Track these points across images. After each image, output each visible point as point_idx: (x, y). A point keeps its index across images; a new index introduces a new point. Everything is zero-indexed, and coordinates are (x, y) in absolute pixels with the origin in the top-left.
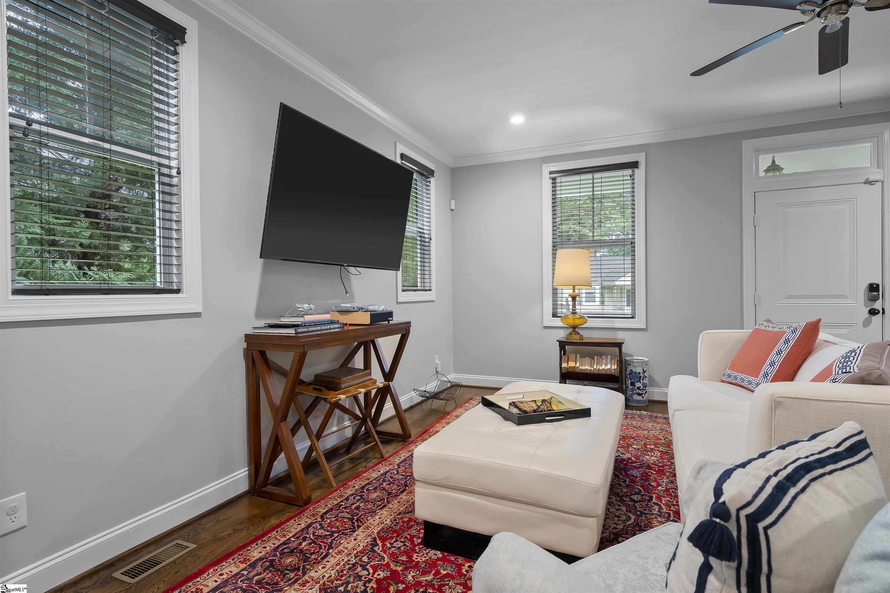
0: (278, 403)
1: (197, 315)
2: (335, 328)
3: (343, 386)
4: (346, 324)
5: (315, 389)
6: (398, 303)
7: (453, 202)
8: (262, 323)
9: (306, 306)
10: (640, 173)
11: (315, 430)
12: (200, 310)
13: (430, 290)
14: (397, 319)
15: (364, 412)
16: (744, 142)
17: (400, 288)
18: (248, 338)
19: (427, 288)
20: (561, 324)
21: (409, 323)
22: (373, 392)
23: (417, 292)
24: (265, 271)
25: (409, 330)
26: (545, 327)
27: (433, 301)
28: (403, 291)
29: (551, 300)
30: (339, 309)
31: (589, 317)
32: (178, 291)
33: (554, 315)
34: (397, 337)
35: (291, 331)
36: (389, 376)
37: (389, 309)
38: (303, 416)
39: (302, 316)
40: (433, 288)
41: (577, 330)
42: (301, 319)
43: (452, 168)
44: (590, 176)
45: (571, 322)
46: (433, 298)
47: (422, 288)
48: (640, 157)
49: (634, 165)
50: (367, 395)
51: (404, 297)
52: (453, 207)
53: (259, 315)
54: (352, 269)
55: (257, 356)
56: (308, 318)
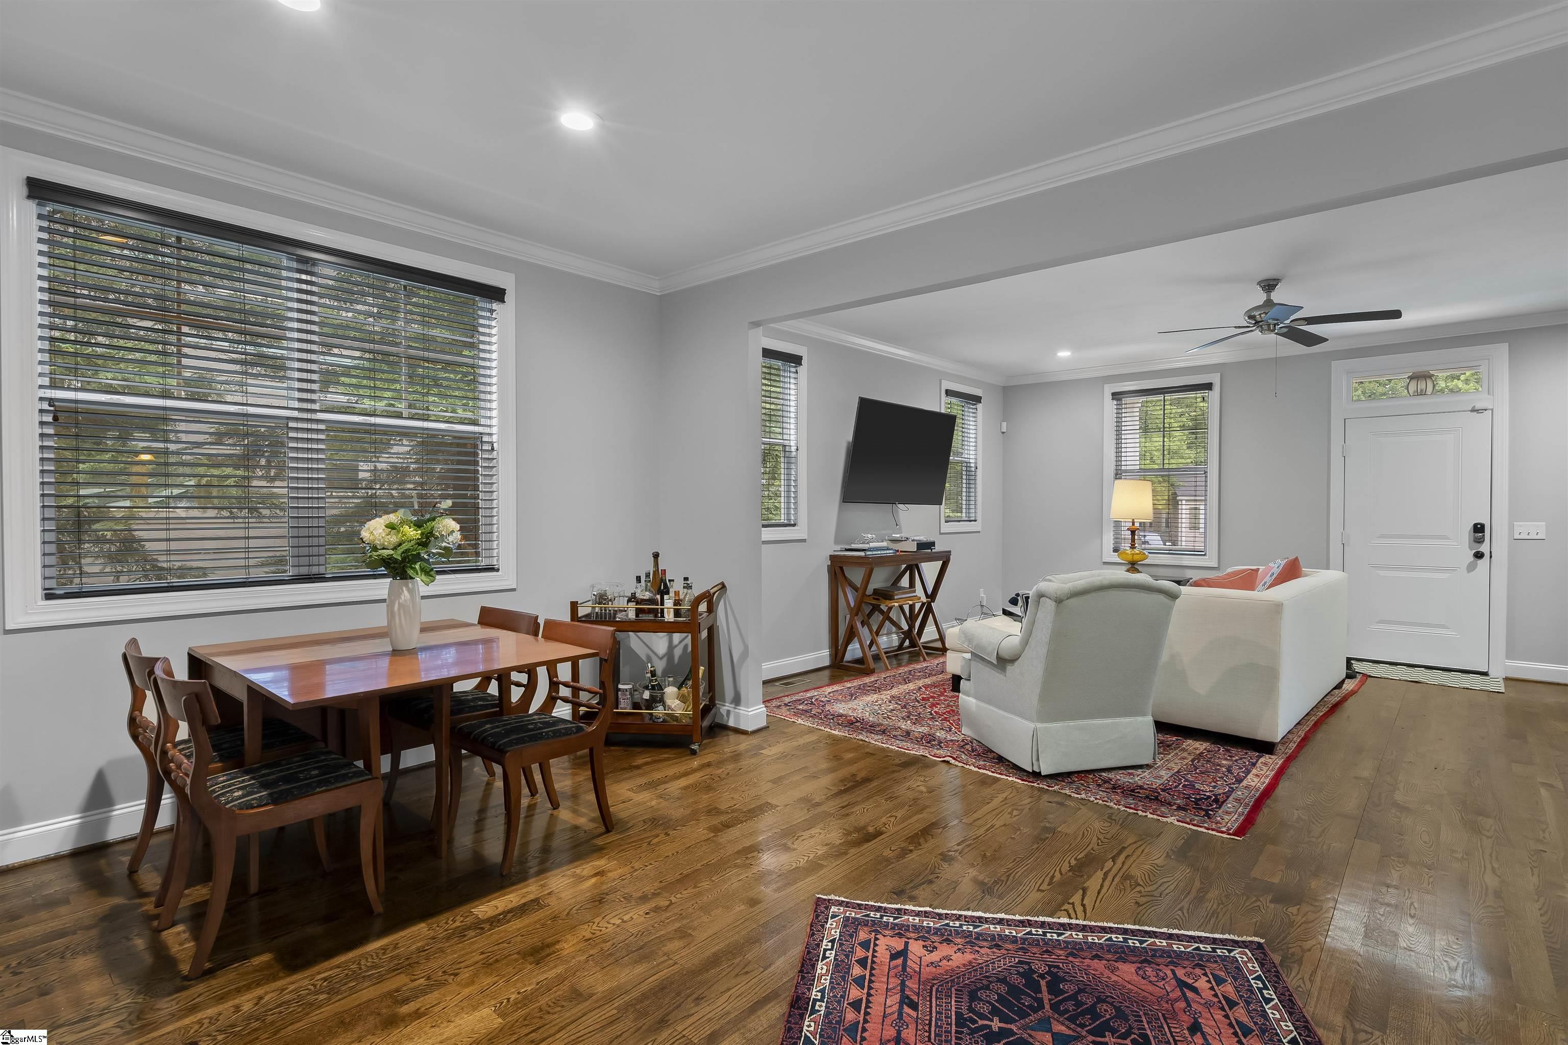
0: (852, 606)
1: (804, 541)
2: (890, 553)
3: (896, 597)
4: (898, 551)
5: (874, 599)
6: (941, 534)
7: (1004, 424)
8: (838, 548)
9: (869, 536)
10: (1215, 395)
11: (875, 628)
12: (806, 538)
13: (975, 521)
14: (938, 548)
15: (910, 623)
16: (1335, 364)
17: (943, 520)
18: (832, 558)
19: (971, 519)
20: (1119, 560)
21: (950, 552)
22: (918, 606)
23: (961, 523)
24: (840, 510)
25: (949, 557)
26: (1105, 563)
27: (979, 532)
28: (946, 522)
29: (1112, 533)
30: (891, 538)
31: (1149, 553)
32: (794, 525)
33: (1116, 550)
34: (939, 564)
35: (862, 554)
36: (932, 596)
37: (932, 540)
38: (866, 618)
39: (868, 543)
40: (979, 518)
41: (1136, 566)
42: (868, 546)
43: (1004, 387)
44: (1161, 397)
45: (1130, 558)
46: (979, 529)
47: (967, 519)
48: (1215, 378)
49: (1209, 386)
50: (912, 607)
51: (947, 528)
52: (1004, 430)
53: (837, 542)
54: (901, 506)
55: (838, 570)
56: (872, 545)
